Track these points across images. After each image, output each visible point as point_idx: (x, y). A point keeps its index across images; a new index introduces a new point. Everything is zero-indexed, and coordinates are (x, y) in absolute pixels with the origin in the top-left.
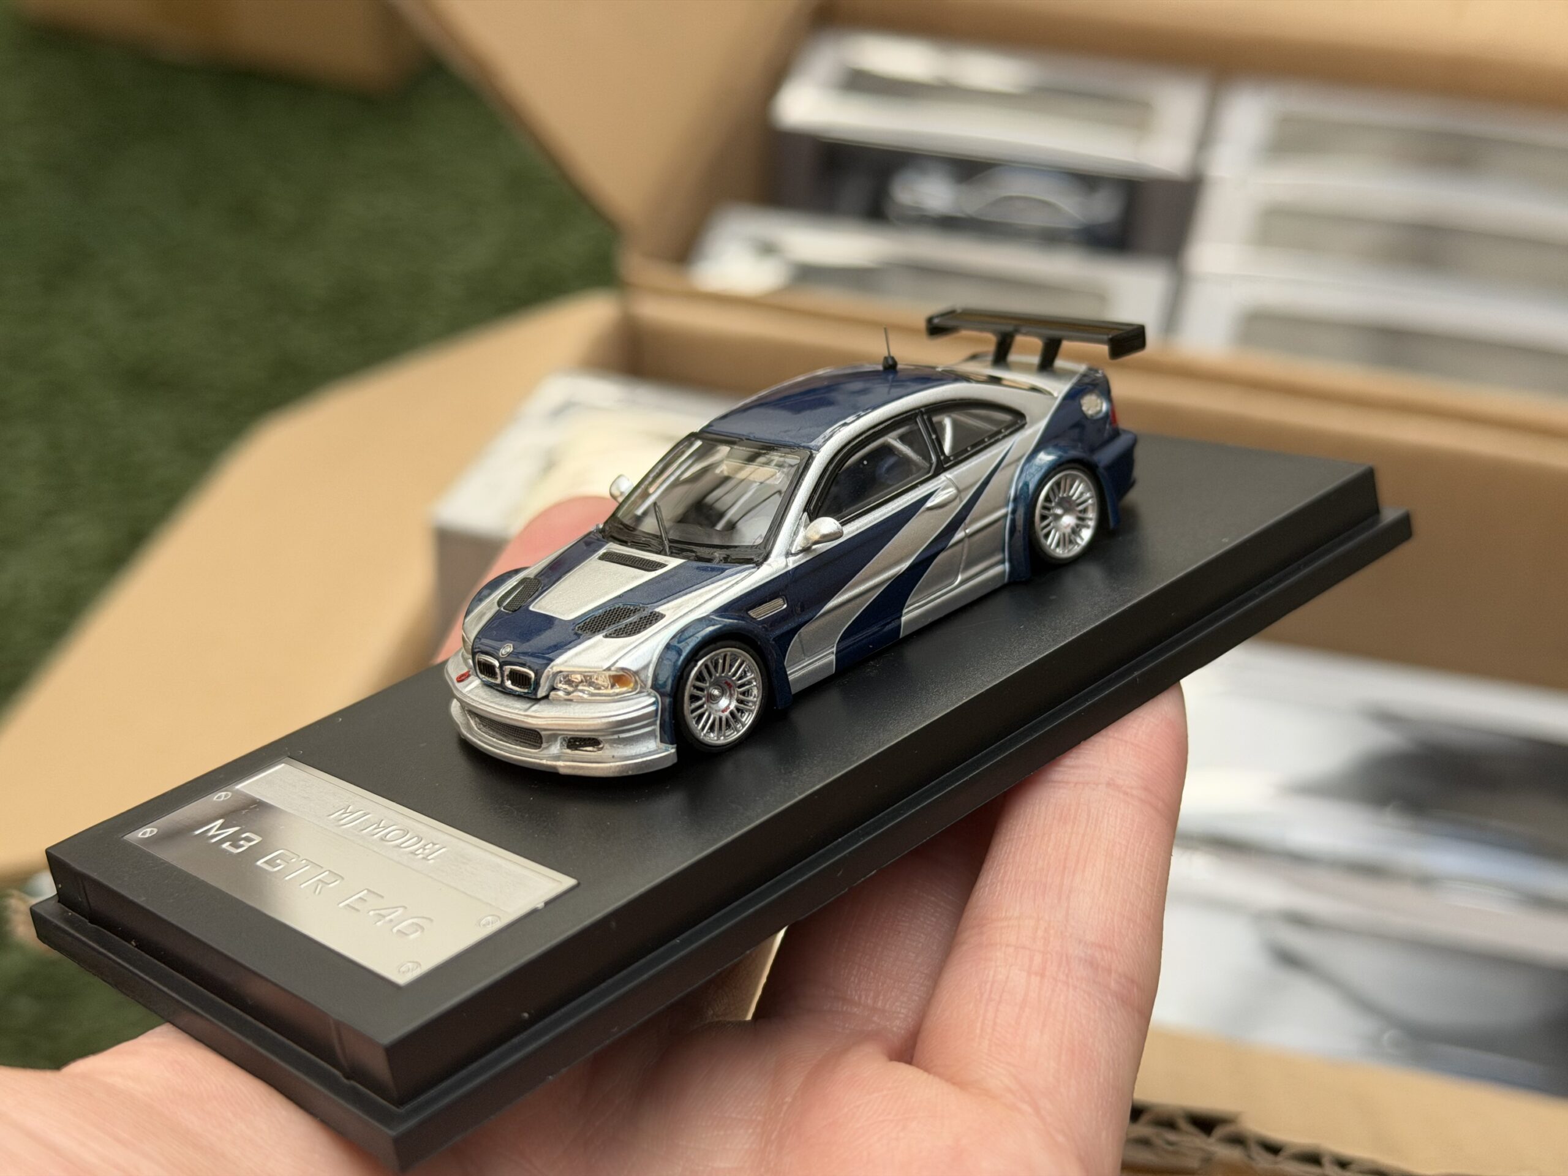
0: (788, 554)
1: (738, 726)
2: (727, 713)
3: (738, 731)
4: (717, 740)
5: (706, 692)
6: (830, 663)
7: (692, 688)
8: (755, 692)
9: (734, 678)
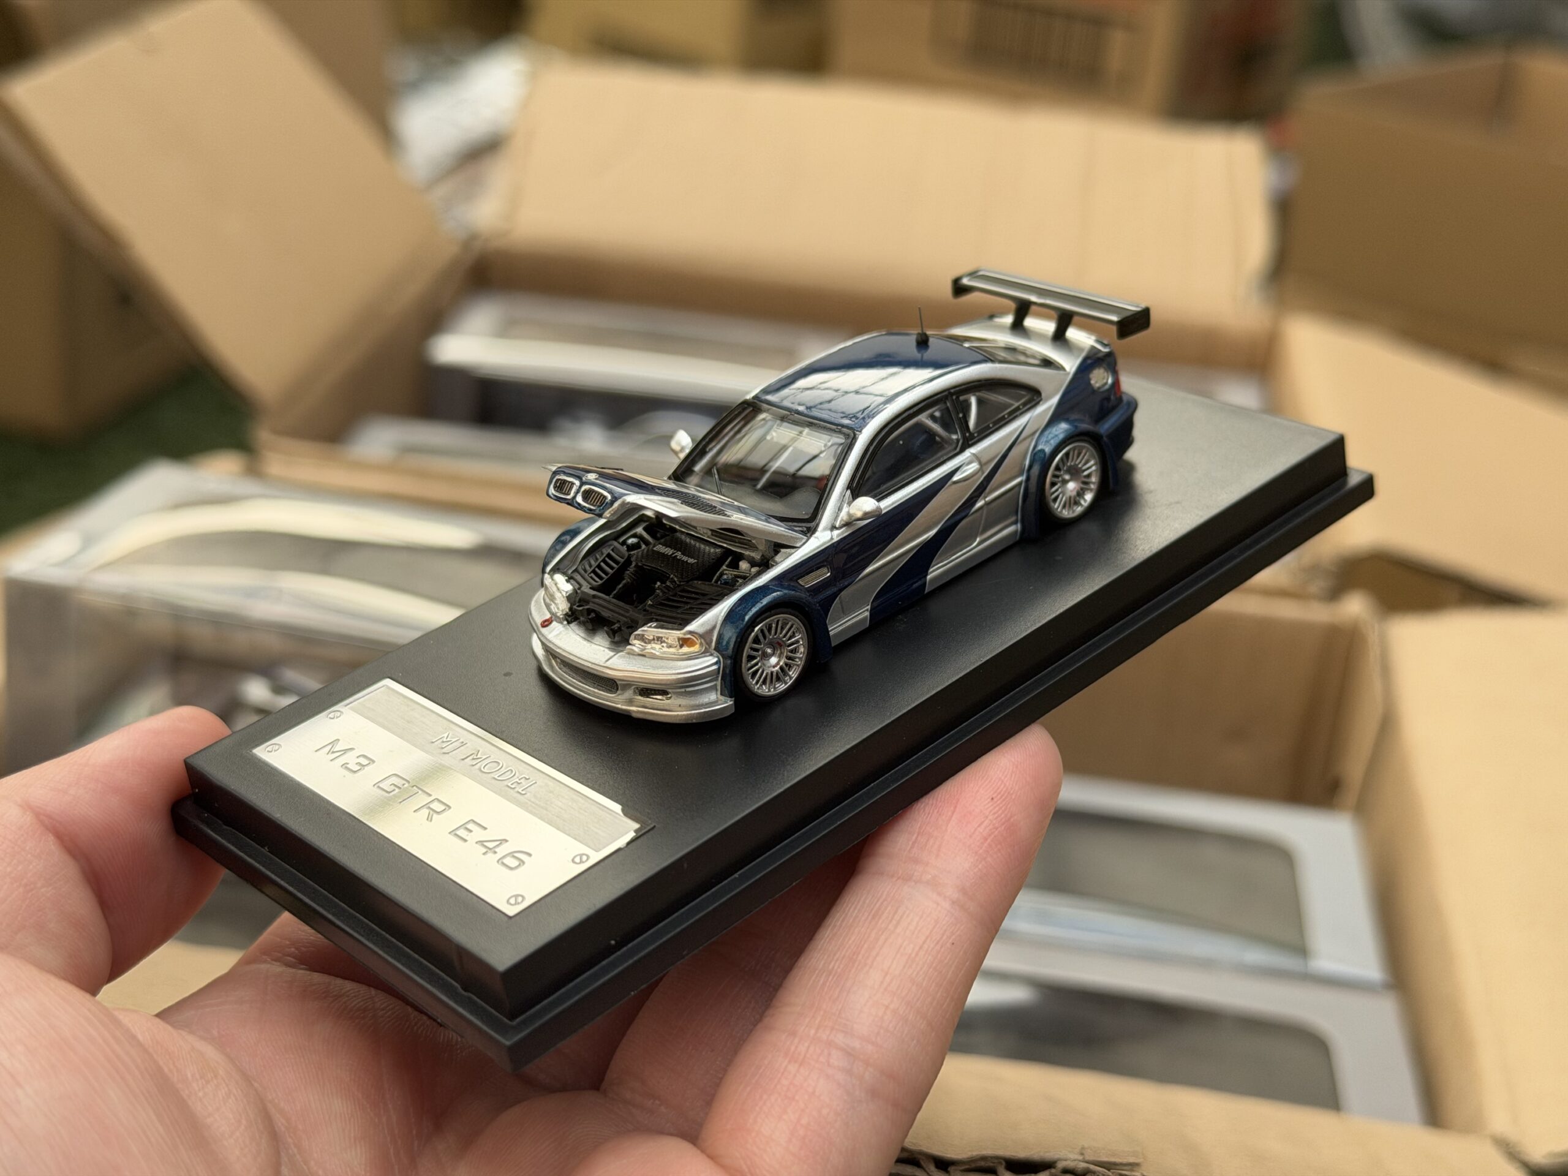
0: (833, 528)
1: (786, 679)
2: (777, 668)
3: (786, 683)
4: (768, 692)
5: (760, 652)
6: (865, 619)
7: (750, 650)
8: (802, 649)
9: (784, 639)
